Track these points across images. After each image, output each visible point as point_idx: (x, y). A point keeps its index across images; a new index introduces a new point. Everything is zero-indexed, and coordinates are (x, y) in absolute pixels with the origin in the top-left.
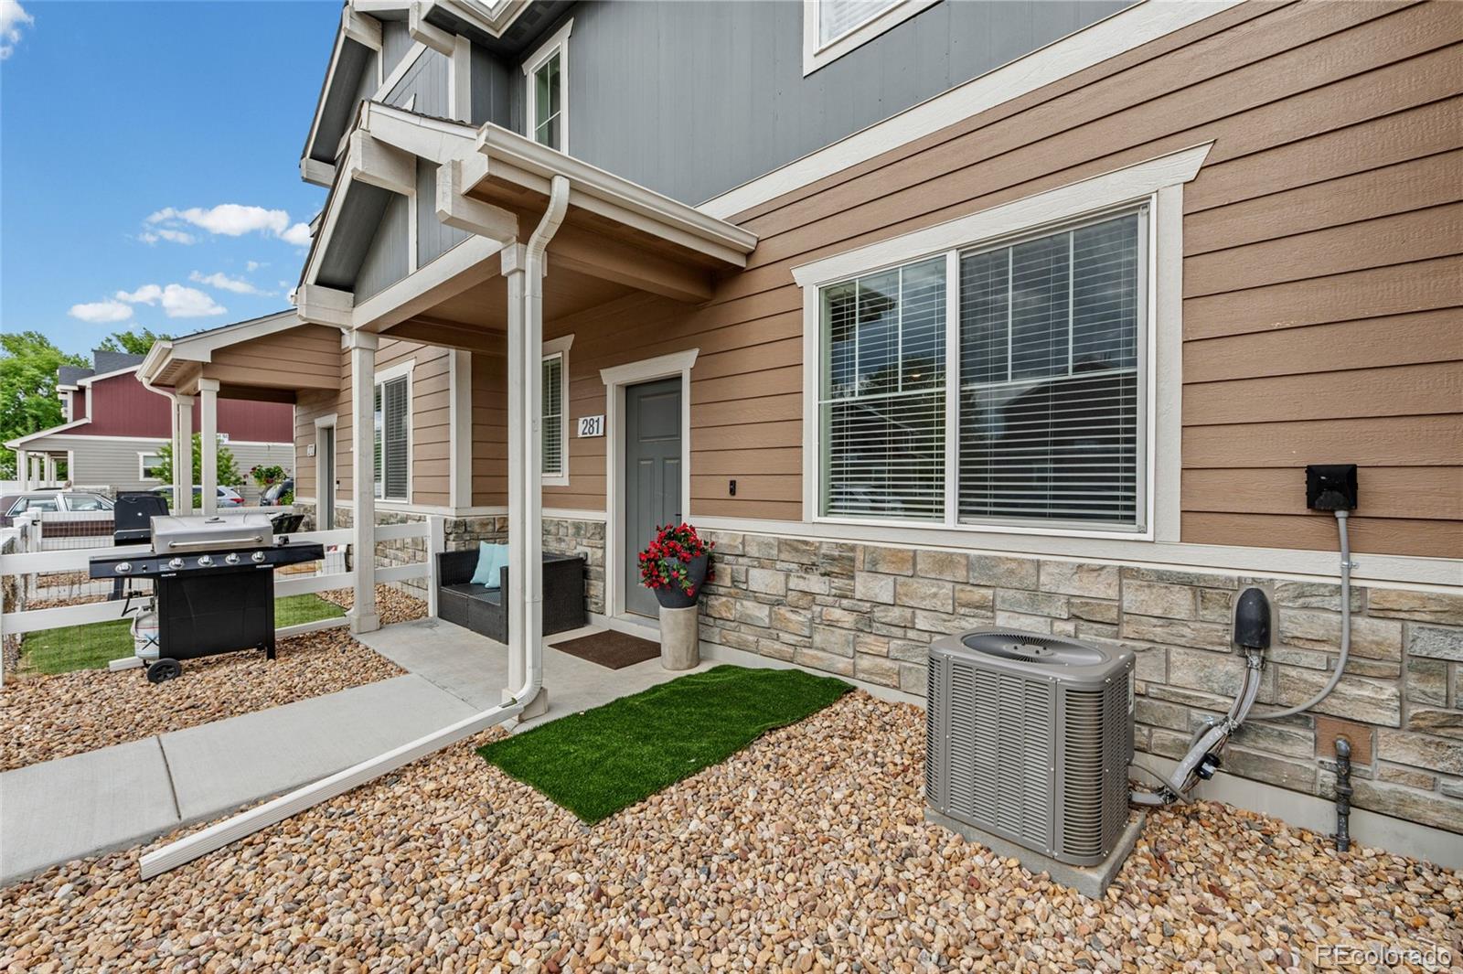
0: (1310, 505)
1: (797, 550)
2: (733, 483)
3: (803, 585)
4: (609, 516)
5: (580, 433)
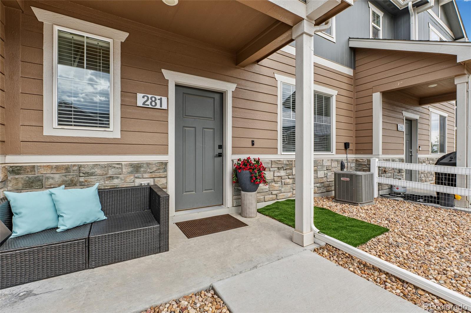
0: (345, 148)
1: (277, 163)
2: (253, 141)
4: (170, 158)
5: (140, 103)
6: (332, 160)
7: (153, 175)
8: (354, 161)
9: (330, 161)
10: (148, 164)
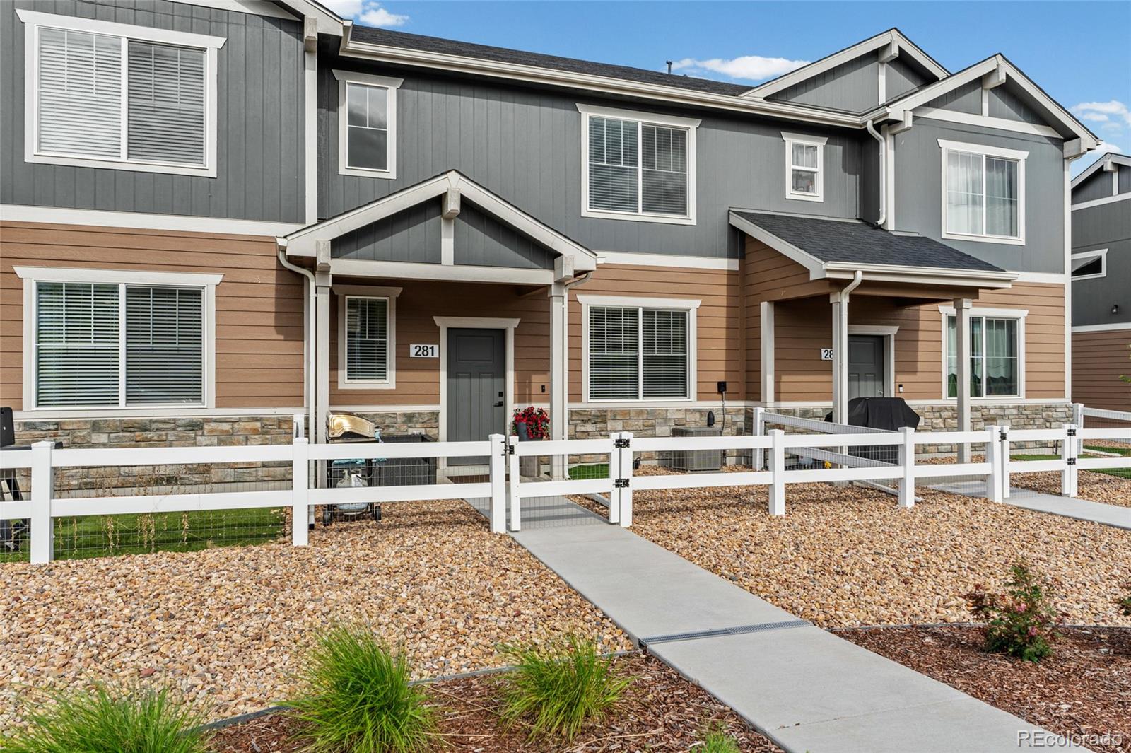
0: (719, 390)
1: (581, 414)
2: (543, 387)
3: (583, 429)
4: (442, 408)
5: (412, 354)
6: (688, 411)
7: (425, 425)
8: (743, 412)
9: (683, 412)
10: (420, 414)
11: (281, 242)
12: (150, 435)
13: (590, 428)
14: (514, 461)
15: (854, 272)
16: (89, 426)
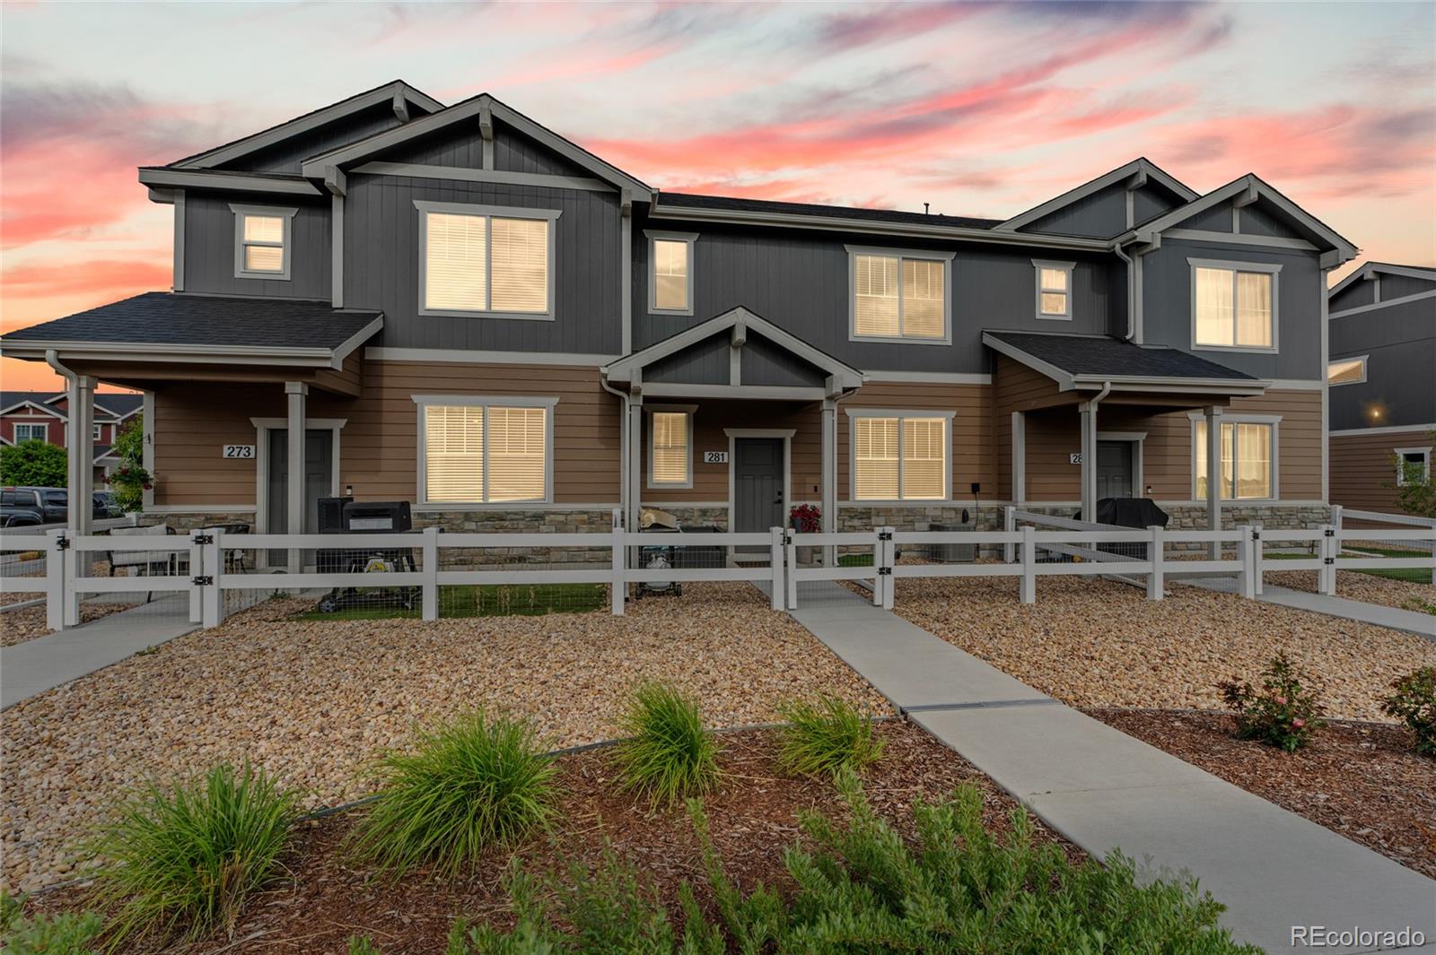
0: (972, 491)
1: (848, 511)
2: (816, 487)
3: (850, 524)
4: (730, 504)
5: (707, 460)
6: (943, 508)
7: (717, 519)
8: (995, 510)
10: (713, 510)
11: (604, 370)
12: (506, 523)
13: (856, 523)
14: (791, 550)
15: (1103, 383)
16: (462, 516)
